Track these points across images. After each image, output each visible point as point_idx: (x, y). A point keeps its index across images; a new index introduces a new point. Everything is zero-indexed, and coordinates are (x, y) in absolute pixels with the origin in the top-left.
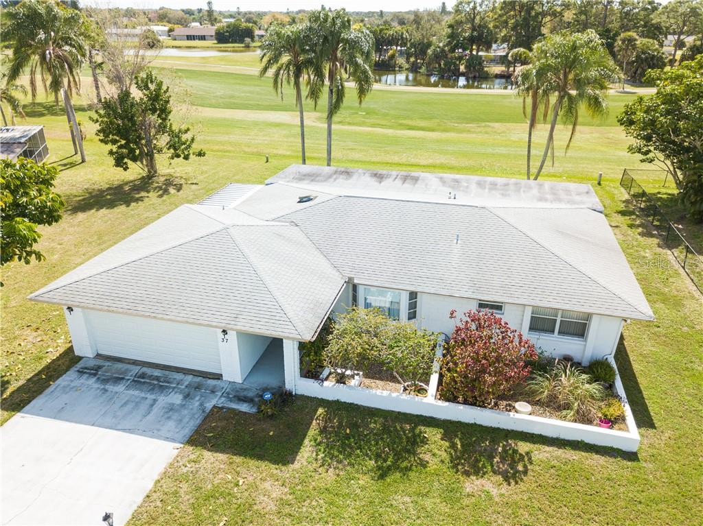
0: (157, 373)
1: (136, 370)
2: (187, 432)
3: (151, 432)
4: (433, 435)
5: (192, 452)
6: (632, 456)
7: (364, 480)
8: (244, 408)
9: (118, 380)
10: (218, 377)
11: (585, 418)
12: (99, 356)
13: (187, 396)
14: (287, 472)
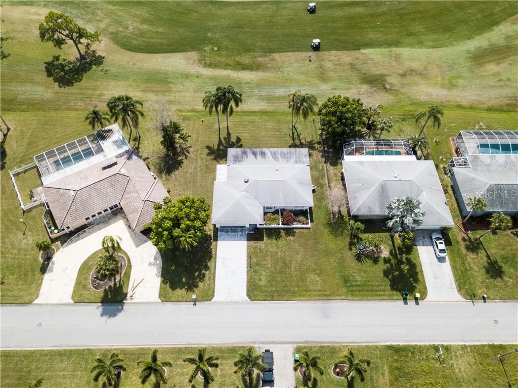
0: (234, 228)
1: (230, 229)
2: (246, 239)
3: (241, 240)
4: (282, 231)
5: (249, 242)
6: (309, 228)
7: (274, 241)
8: (252, 232)
9: (228, 231)
10: (245, 227)
11: (303, 224)
12: (221, 227)
13: (242, 232)
14: (263, 242)
